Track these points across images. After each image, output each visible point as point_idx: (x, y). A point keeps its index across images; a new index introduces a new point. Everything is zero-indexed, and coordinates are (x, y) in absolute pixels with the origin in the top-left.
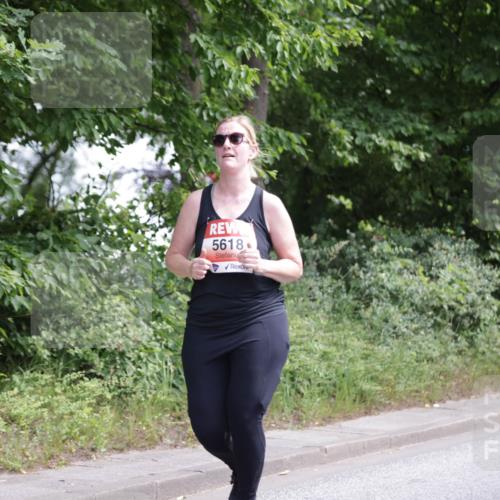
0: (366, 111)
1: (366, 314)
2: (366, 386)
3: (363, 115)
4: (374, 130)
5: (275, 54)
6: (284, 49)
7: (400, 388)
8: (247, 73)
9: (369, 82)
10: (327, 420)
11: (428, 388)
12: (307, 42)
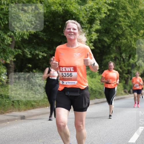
0: (34, 47)
2: (33, 103)
4: (36, 50)
5: (15, 35)
6: (17, 34)
7: (40, 104)
8: (9, 39)
9: (35, 41)
10: (25, 110)
11: (46, 104)
12: (22, 33)
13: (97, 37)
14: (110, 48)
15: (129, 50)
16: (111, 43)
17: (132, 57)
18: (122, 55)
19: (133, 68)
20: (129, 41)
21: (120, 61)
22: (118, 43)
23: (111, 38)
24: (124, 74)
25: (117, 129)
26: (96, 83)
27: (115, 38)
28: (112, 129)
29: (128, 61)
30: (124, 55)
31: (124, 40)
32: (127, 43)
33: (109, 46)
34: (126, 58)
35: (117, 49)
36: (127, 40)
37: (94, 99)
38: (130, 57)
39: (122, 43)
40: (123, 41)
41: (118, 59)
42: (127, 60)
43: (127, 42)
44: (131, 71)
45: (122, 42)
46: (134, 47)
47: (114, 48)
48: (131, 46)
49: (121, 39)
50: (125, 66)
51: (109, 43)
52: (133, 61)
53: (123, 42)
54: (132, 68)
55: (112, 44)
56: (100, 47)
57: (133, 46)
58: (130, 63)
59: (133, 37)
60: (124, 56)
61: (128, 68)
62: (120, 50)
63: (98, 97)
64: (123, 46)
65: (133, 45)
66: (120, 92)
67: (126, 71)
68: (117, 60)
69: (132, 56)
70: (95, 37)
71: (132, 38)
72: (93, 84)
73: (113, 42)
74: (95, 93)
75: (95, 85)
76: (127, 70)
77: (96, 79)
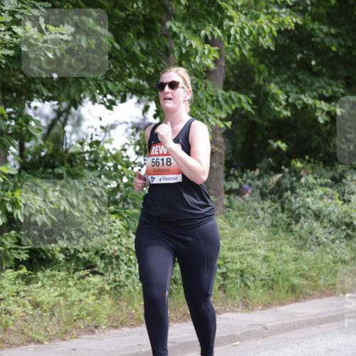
0: (296, 77)
1: (296, 228)
2: (296, 281)
3: (294, 81)
4: (303, 92)
5: (229, 36)
6: (236, 32)
7: (321, 282)
8: (209, 51)
9: (299, 56)
10: (268, 305)
12: (254, 27)
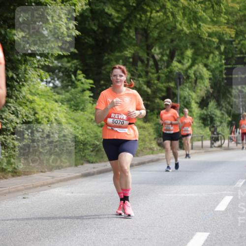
13: (86, 5)
14: (122, 35)
15: (169, 38)
16: (124, 21)
17: (178, 55)
18: (153, 50)
19: (180, 85)
20: (169, 14)
21: (147, 65)
22: (140, 20)
23: (124, 9)
24: (157, 100)
25: (140, 239)
26: (86, 124)
27: (135, 8)
28: (127, 239)
29: (167, 67)
30: (156, 51)
31: (157, 12)
32: (163, 20)
33: (118, 29)
34: (161, 59)
35: (140, 37)
36: (165, 13)
37: (82, 164)
38: (171, 56)
39: (152, 20)
40: (154, 14)
41: (142, 61)
42: (166, 64)
43: (165, 17)
44: (176, 91)
45: (150, 17)
46: (182, 30)
47: (132, 34)
48: (175, 27)
49: (148, 9)
50: (158, 79)
51: (118, 21)
52: (179, 65)
53: (153, 18)
54: (178, 84)
55: (126, 24)
56: (94, 32)
57: (179, 27)
58: (171, 72)
59: (181, 6)
60: (157, 54)
61: (166, 85)
62: (146, 39)
63: (90, 159)
64: (155, 27)
65: (181, 24)
66: (148, 145)
67: (162, 91)
68: (139, 63)
69: (176, 54)
70: (82, 6)
71: (176, 6)
72: (77, 126)
73: (129, 17)
74: (84, 150)
75: (82, 128)
76: (164, 89)
77: (86, 113)
